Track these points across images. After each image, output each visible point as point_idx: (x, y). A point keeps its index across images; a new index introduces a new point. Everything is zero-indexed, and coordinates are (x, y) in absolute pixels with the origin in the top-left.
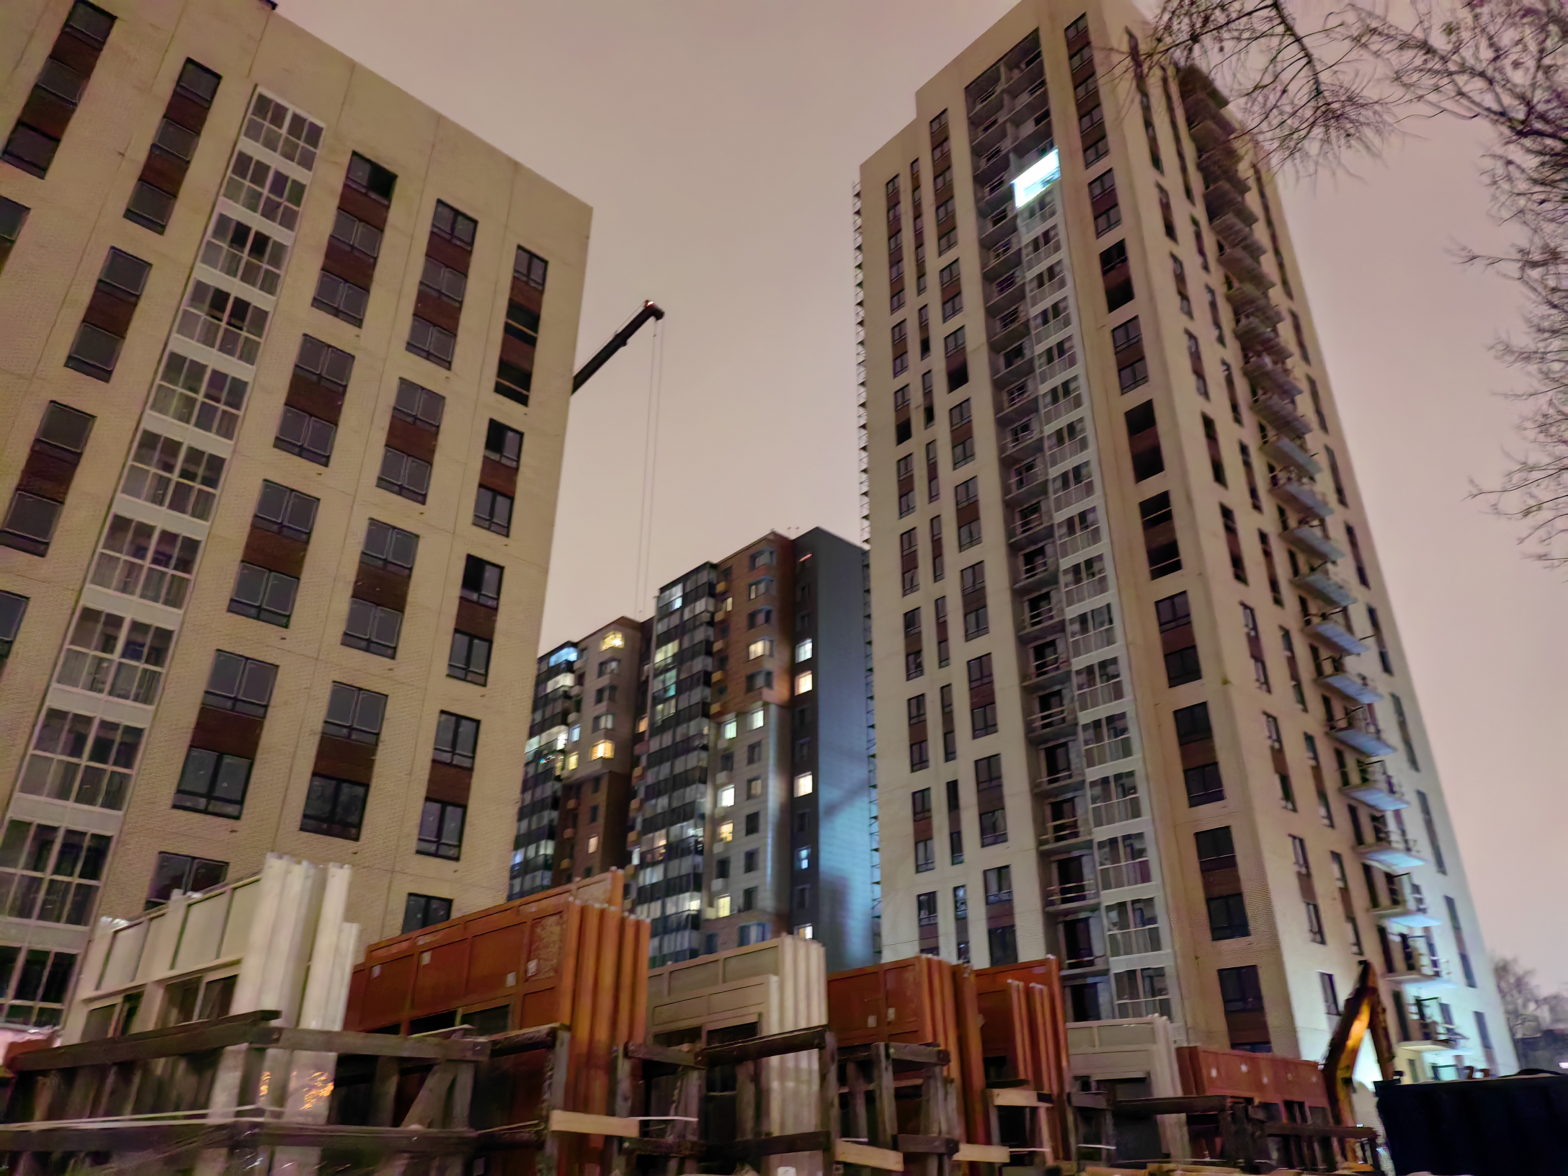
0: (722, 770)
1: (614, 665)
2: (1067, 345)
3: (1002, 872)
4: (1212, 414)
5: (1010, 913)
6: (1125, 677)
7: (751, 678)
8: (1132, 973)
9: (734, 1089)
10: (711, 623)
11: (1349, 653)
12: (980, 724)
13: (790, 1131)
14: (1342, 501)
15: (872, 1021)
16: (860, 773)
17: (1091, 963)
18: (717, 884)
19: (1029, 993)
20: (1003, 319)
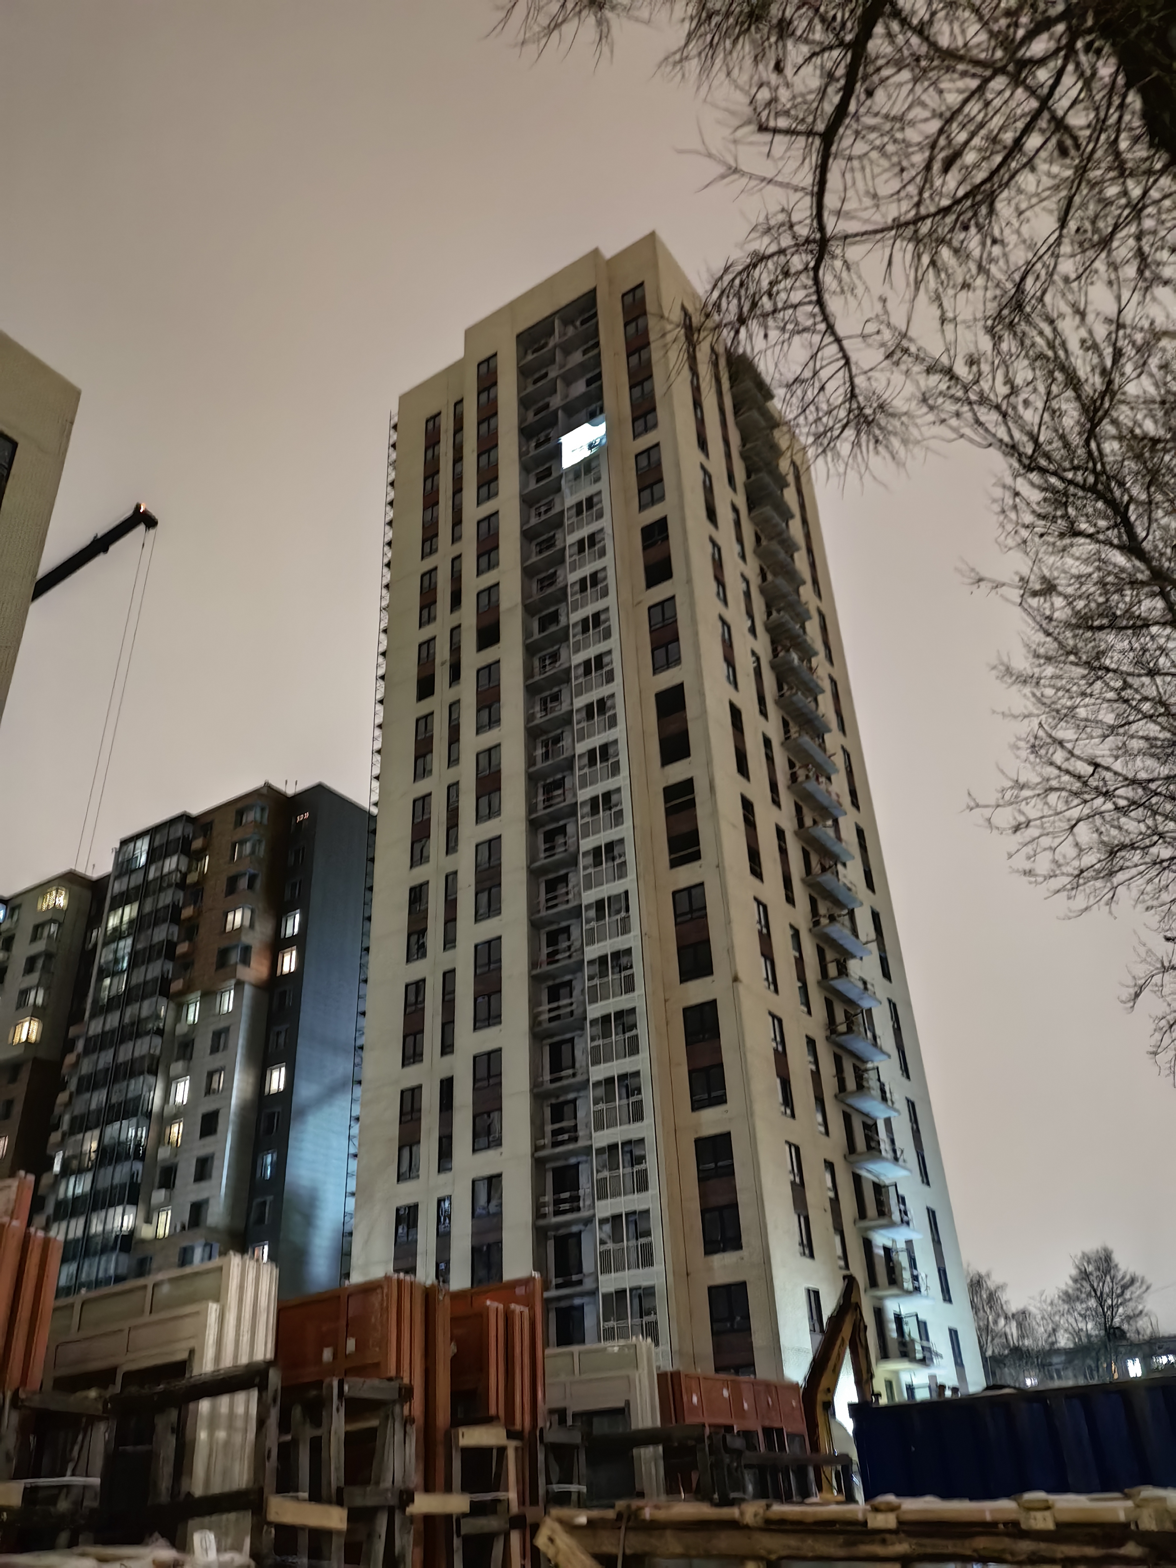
0: (177, 1060)
1: (53, 928)
2: (603, 617)
3: (493, 1182)
4: (738, 704)
5: (498, 1228)
6: (637, 970)
7: (223, 955)
8: (621, 1293)
9: (151, 1443)
10: (182, 885)
11: (853, 956)
12: (483, 1014)
13: (217, 1488)
14: (855, 803)
15: (327, 1354)
16: (343, 1066)
17: (580, 1282)
18: (159, 1196)
19: (508, 1317)
20: (541, 581)
